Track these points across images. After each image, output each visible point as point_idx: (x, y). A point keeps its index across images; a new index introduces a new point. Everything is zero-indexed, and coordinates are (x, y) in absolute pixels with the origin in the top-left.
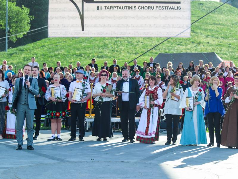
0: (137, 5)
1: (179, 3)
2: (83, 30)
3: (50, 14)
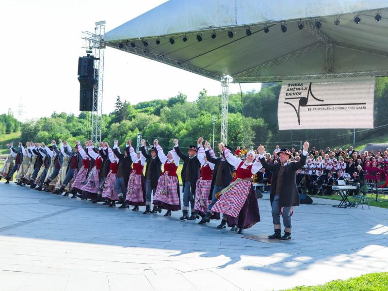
0: (335, 106)
1: (365, 104)
2: (299, 124)
3: (279, 115)
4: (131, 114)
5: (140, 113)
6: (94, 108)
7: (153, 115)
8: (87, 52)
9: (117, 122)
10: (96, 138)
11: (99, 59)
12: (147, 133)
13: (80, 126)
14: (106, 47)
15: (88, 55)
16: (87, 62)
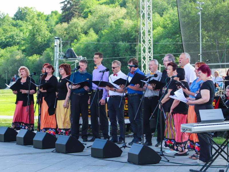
4: (88, 8)
7: (119, 8)
9: (65, 22)
12: (104, 35)
13: (15, 31)
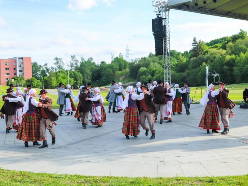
4: (205, 50)
5: (211, 49)
6: (165, 53)
7: (221, 49)
8: (157, 15)
9: (195, 57)
10: (167, 73)
11: (166, 19)
12: (217, 63)
14: (170, 9)
15: (158, 17)
16: (158, 22)
